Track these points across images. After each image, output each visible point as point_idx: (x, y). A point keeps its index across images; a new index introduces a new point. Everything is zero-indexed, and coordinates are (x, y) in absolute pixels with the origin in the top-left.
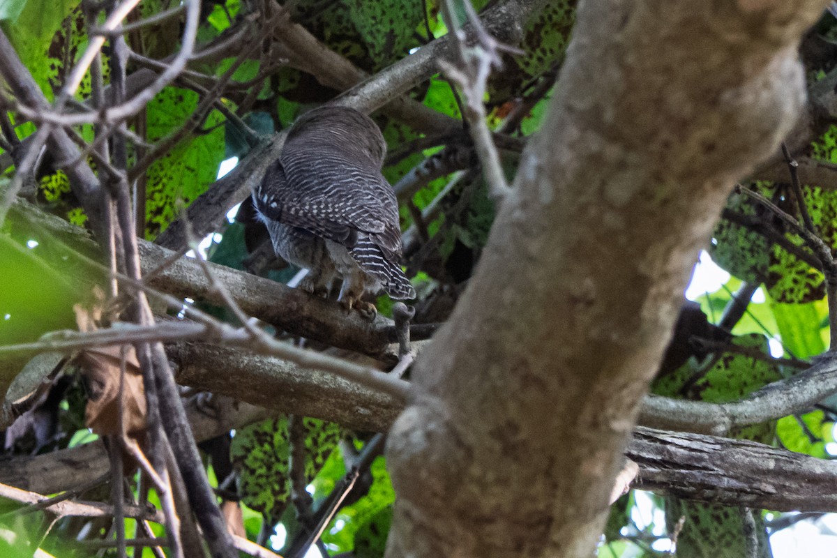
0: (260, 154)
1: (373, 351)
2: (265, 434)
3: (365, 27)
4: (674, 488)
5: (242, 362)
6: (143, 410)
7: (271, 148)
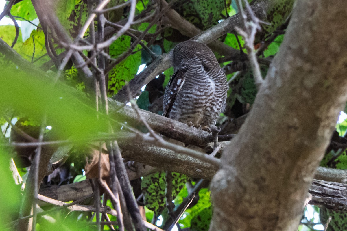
0: (157, 63)
1: (202, 146)
2: (156, 178)
3: (200, 11)
4: (326, 205)
5: (149, 149)
6: (108, 168)
7: (161, 60)
